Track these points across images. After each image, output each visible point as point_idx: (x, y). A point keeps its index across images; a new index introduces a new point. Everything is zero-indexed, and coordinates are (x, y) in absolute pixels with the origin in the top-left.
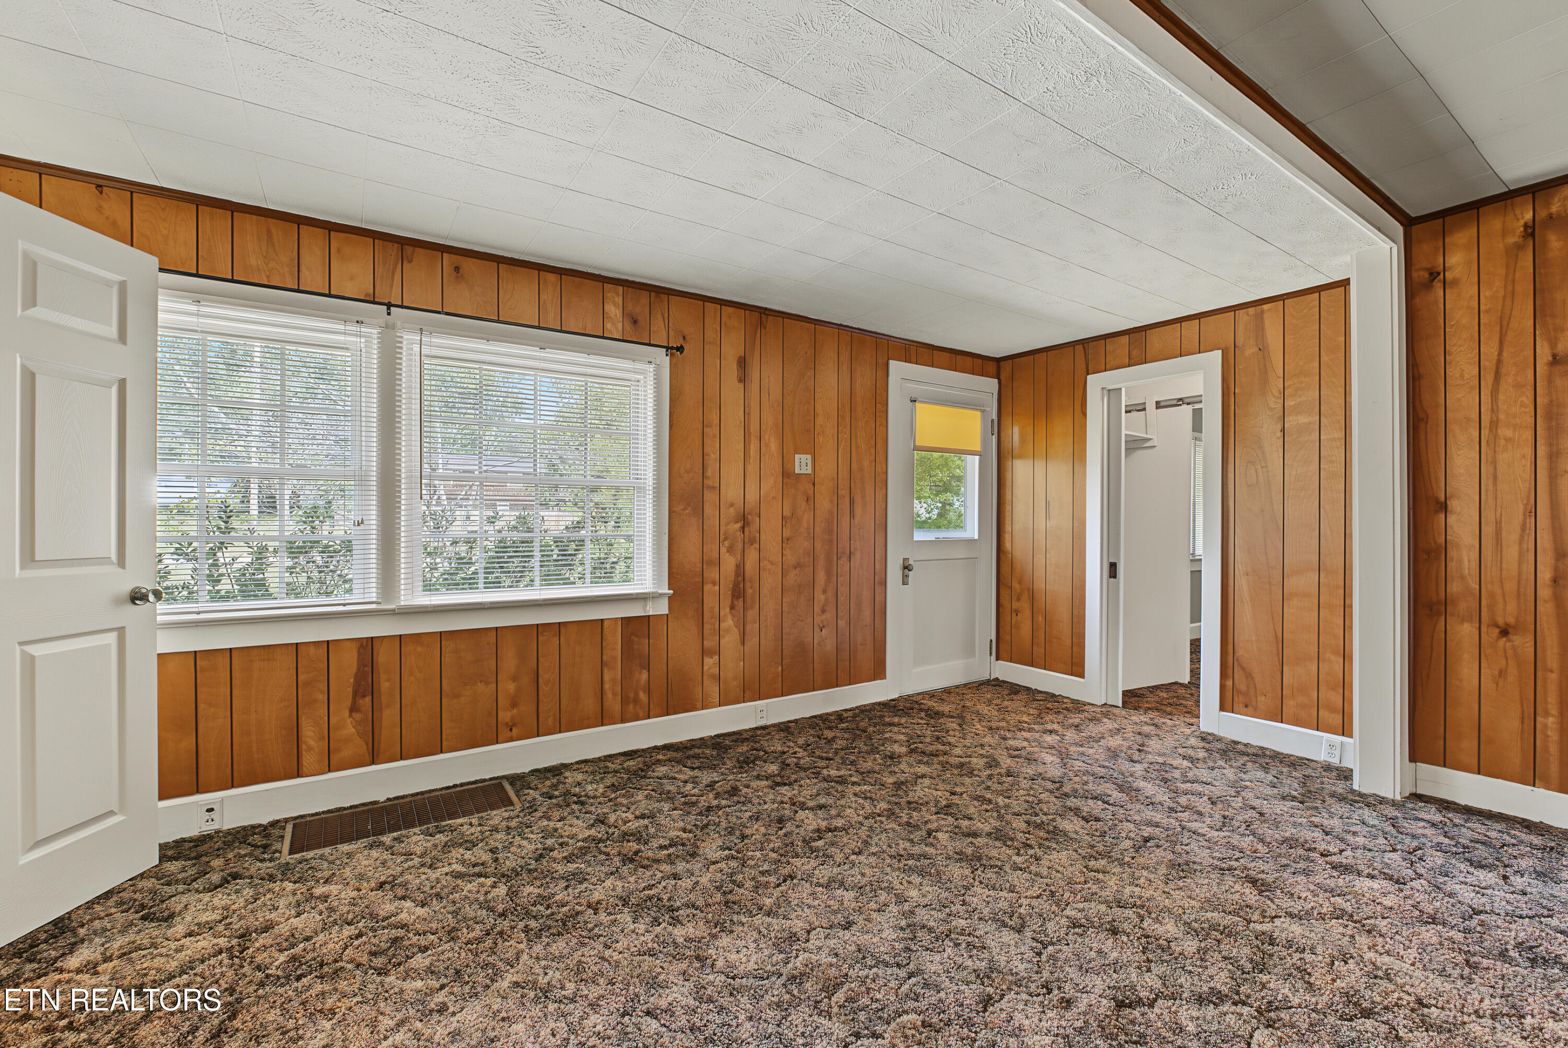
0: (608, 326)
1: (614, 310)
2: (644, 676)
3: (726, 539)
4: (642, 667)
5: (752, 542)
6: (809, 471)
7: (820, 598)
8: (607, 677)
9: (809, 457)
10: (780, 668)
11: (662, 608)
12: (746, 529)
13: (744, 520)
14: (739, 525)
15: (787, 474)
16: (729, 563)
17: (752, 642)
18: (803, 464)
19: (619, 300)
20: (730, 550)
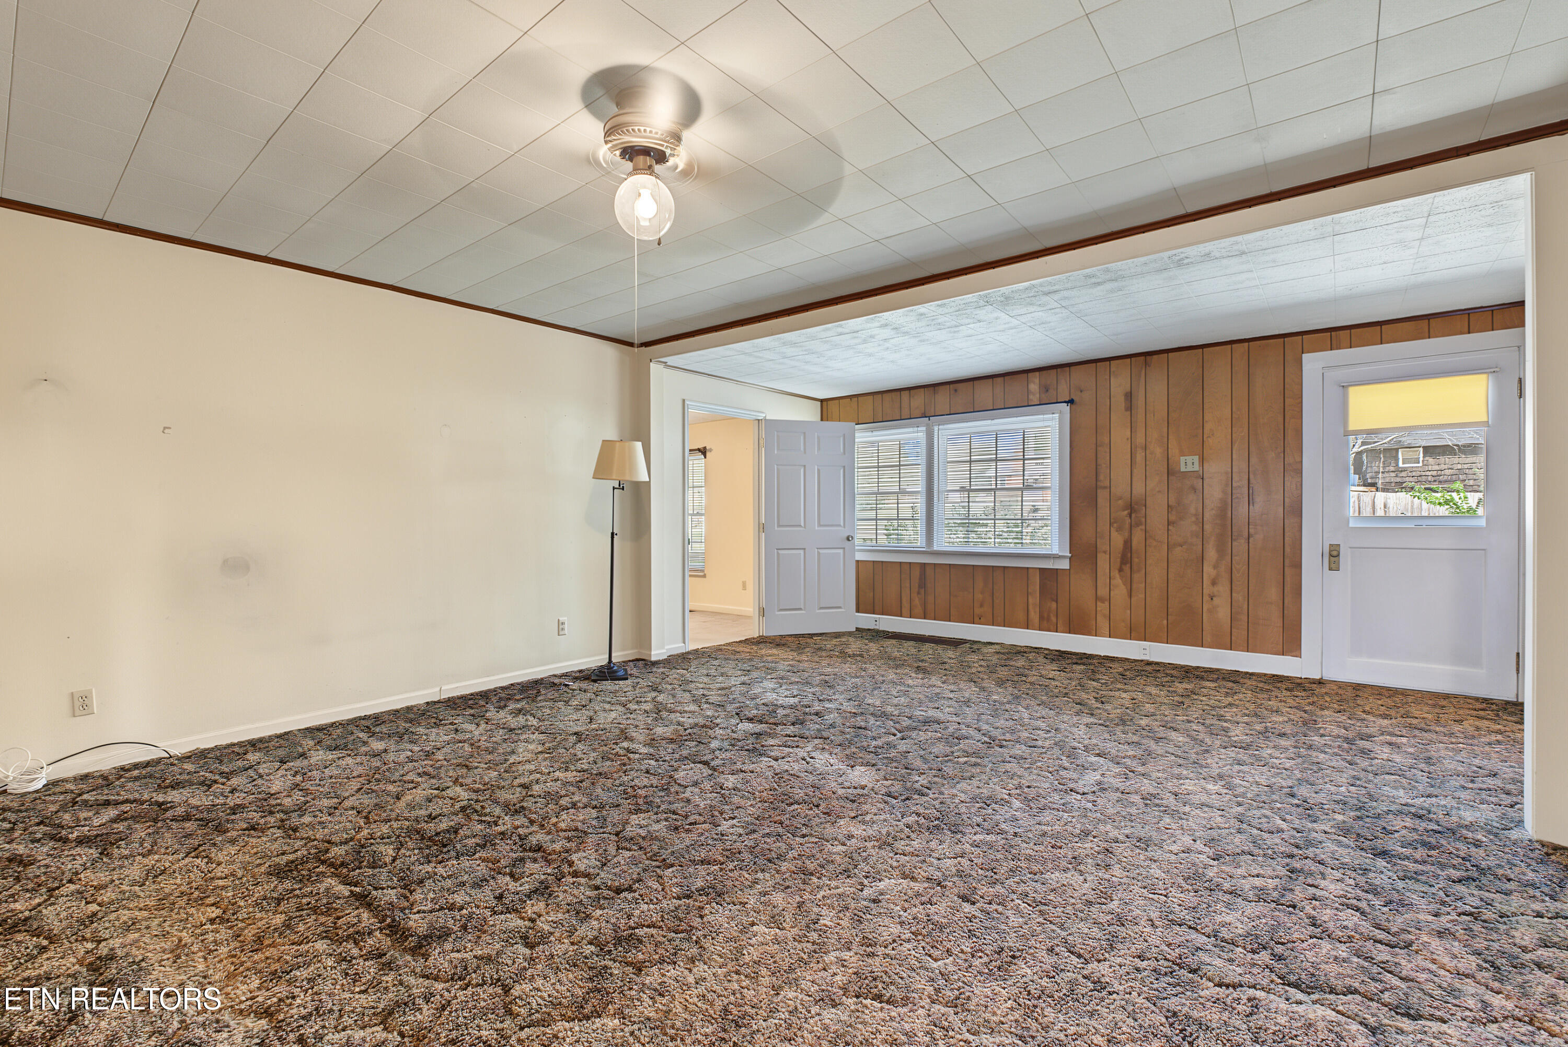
0: (1031, 397)
1: (1034, 387)
2: (1054, 605)
3: (1115, 522)
4: (1053, 600)
5: (1138, 525)
6: (1196, 467)
7: (1208, 570)
8: (1030, 601)
9: (1197, 457)
10: (1165, 622)
11: (1065, 565)
12: (1133, 515)
13: (1131, 508)
14: (1126, 512)
15: (1171, 472)
16: (1118, 540)
17: (1138, 597)
18: (1190, 464)
19: (1037, 381)
20: (1119, 529)
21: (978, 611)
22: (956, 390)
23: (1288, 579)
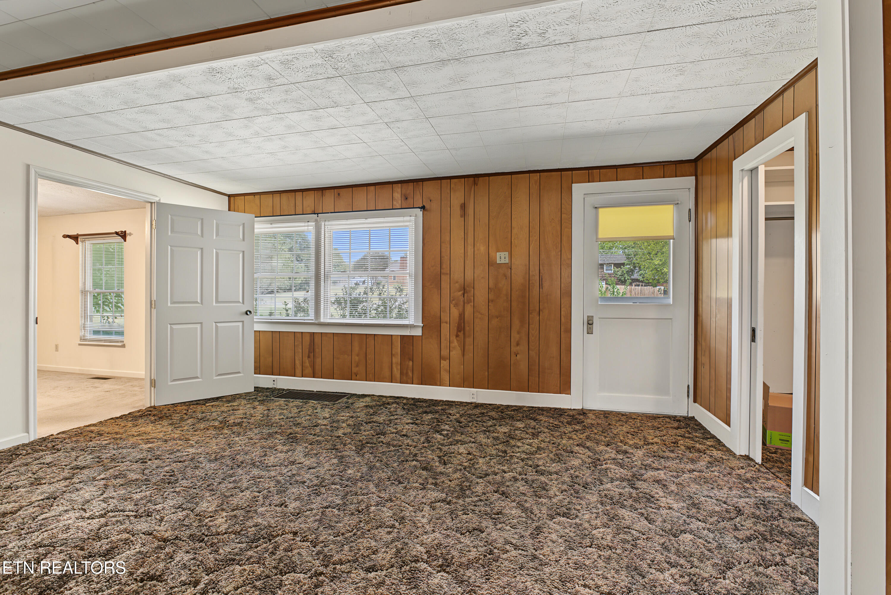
0: (395, 203)
1: (397, 195)
2: (411, 363)
3: (453, 300)
4: (410, 360)
5: (469, 302)
6: (507, 261)
7: (515, 336)
8: (394, 360)
9: (507, 253)
10: (487, 373)
11: (418, 332)
12: (466, 295)
13: (464, 290)
14: (461, 293)
15: (491, 263)
16: (455, 313)
17: (469, 355)
18: (503, 258)
19: (399, 190)
20: (456, 305)
21: (355, 370)
22: (339, 194)
23: (563, 341)
